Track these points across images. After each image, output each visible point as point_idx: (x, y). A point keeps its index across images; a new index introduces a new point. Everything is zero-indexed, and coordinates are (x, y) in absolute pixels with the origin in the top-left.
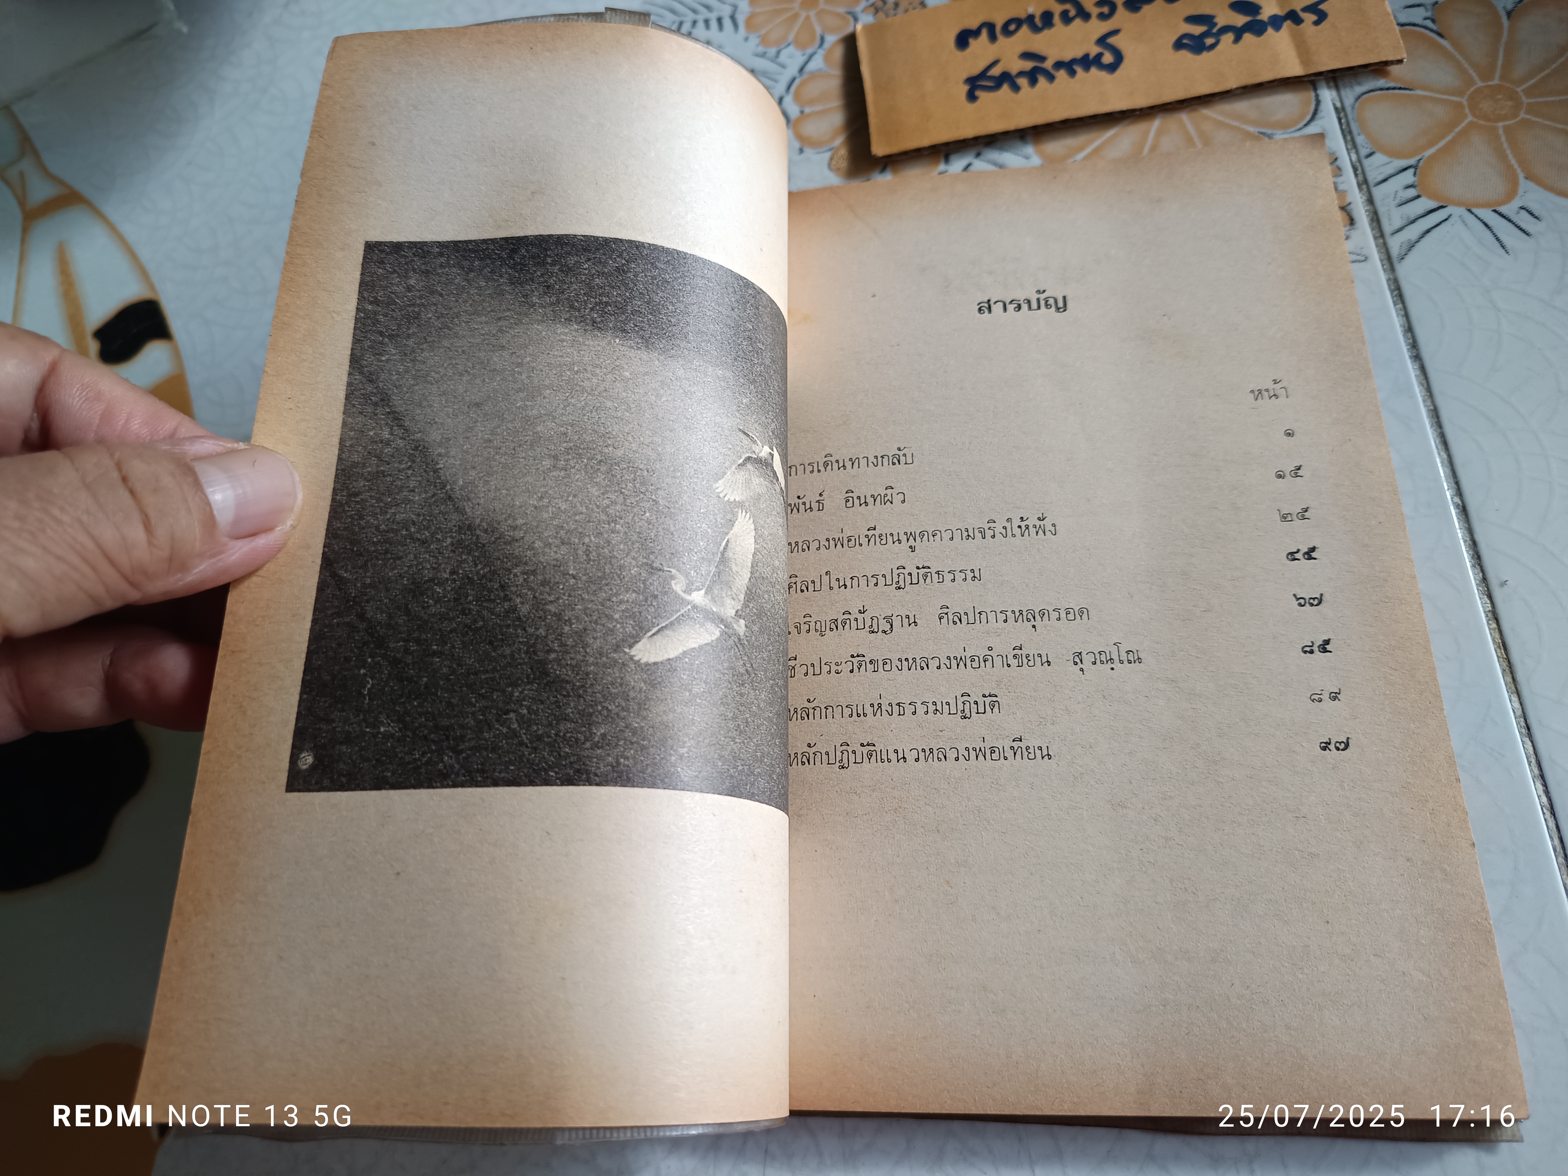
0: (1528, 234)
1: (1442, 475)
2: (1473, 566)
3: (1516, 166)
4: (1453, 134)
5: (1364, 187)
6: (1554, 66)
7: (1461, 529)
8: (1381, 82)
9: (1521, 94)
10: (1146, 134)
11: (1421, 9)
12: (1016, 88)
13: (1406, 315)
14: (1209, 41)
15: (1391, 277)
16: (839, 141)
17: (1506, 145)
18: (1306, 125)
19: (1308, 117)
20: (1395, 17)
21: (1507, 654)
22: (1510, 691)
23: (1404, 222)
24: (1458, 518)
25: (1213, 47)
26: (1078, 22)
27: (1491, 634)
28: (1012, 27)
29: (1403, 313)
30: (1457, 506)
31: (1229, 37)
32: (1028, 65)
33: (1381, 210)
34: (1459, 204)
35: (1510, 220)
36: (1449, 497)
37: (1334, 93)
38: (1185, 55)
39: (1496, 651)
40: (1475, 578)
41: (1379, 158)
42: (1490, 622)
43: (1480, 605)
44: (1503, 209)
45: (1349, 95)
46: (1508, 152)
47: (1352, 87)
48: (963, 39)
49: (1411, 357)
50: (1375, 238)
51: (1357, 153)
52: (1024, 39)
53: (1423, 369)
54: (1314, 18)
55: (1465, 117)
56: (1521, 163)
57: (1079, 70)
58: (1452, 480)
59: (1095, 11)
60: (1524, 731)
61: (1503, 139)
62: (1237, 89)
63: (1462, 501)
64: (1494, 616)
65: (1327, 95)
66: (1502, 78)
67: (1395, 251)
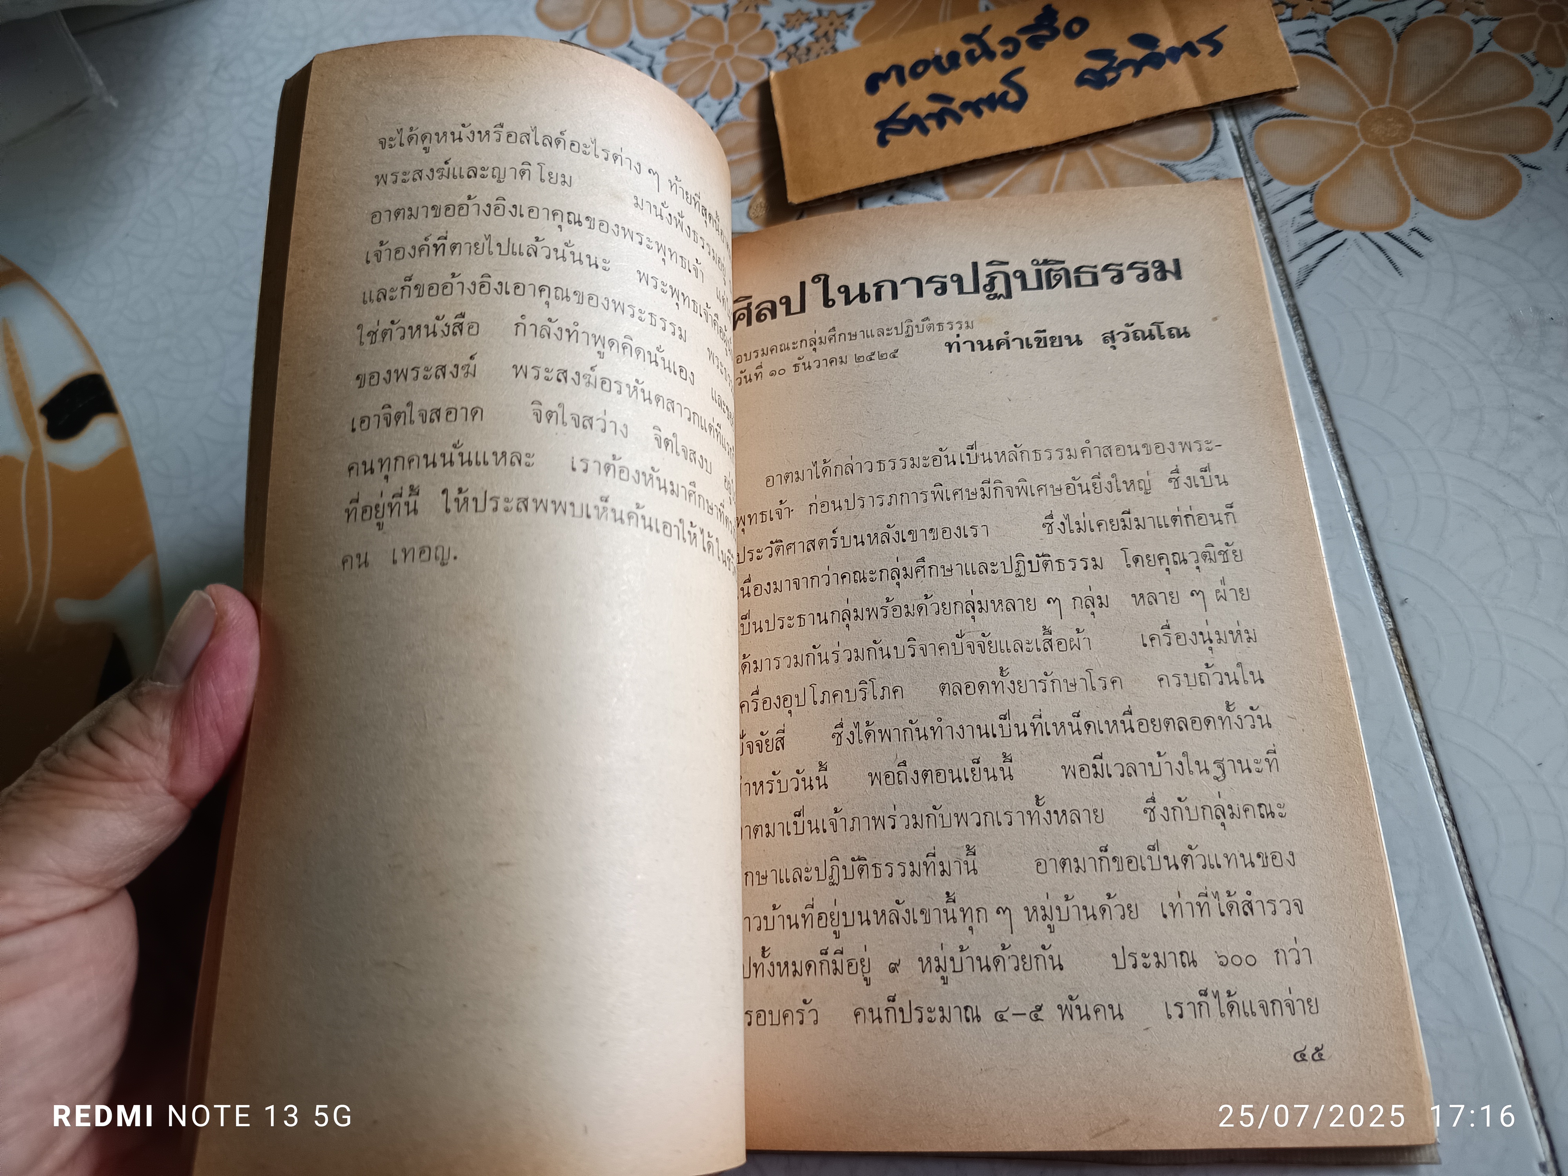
0: (1419, 255)
1: (1343, 497)
2: (1375, 586)
3: (1407, 188)
4: (1346, 159)
5: (1263, 214)
6: (1443, 86)
7: (1362, 549)
8: (1277, 110)
9: (1411, 116)
10: (1053, 170)
11: (1314, 35)
12: (925, 131)
13: (1306, 340)
14: (1110, 76)
15: (1291, 303)
16: (757, 189)
17: (1397, 168)
18: (1205, 155)
19: (1208, 147)
20: (1288, 44)
21: (1408, 671)
22: (1412, 706)
23: (1302, 248)
24: (1359, 539)
25: (1114, 81)
26: (983, 61)
27: (1393, 652)
28: (920, 69)
29: (1302, 338)
30: (1358, 527)
31: (1129, 71)
32: (936, 107)
33: (1280, 237)
34: (1353, 228)
35: (1402, 243)
36: (1350, 519)
37: (1232, 122)
38: (1087, 90)
39: (1398, 668)
40: (1377, 598)
41: (1277, 185)
42: (1392, 640)
43: (1382, 624)
44: (1396, 231)
45: (1247, 123)
46: (1399, 174)
47: (1249, 115)
48: (873, 84)
49: (1311, 382)
50: (1275, 265)
51: (1256, 180)
52: (932, 81)
53: (1323, 393)
54: (1209, 49)
55: (1358, 141)
56: (1412, 185)
57: (985, 109)
58: (1353, 502)
59: (999, 49)
60: (1426, 745)
61: (1394, 161)
62: (1137, 122)
63: (1363, 521)
64: (1396, 634)
65: (1226, 124)
66: (1392, 101)
67: (1294, 278)
